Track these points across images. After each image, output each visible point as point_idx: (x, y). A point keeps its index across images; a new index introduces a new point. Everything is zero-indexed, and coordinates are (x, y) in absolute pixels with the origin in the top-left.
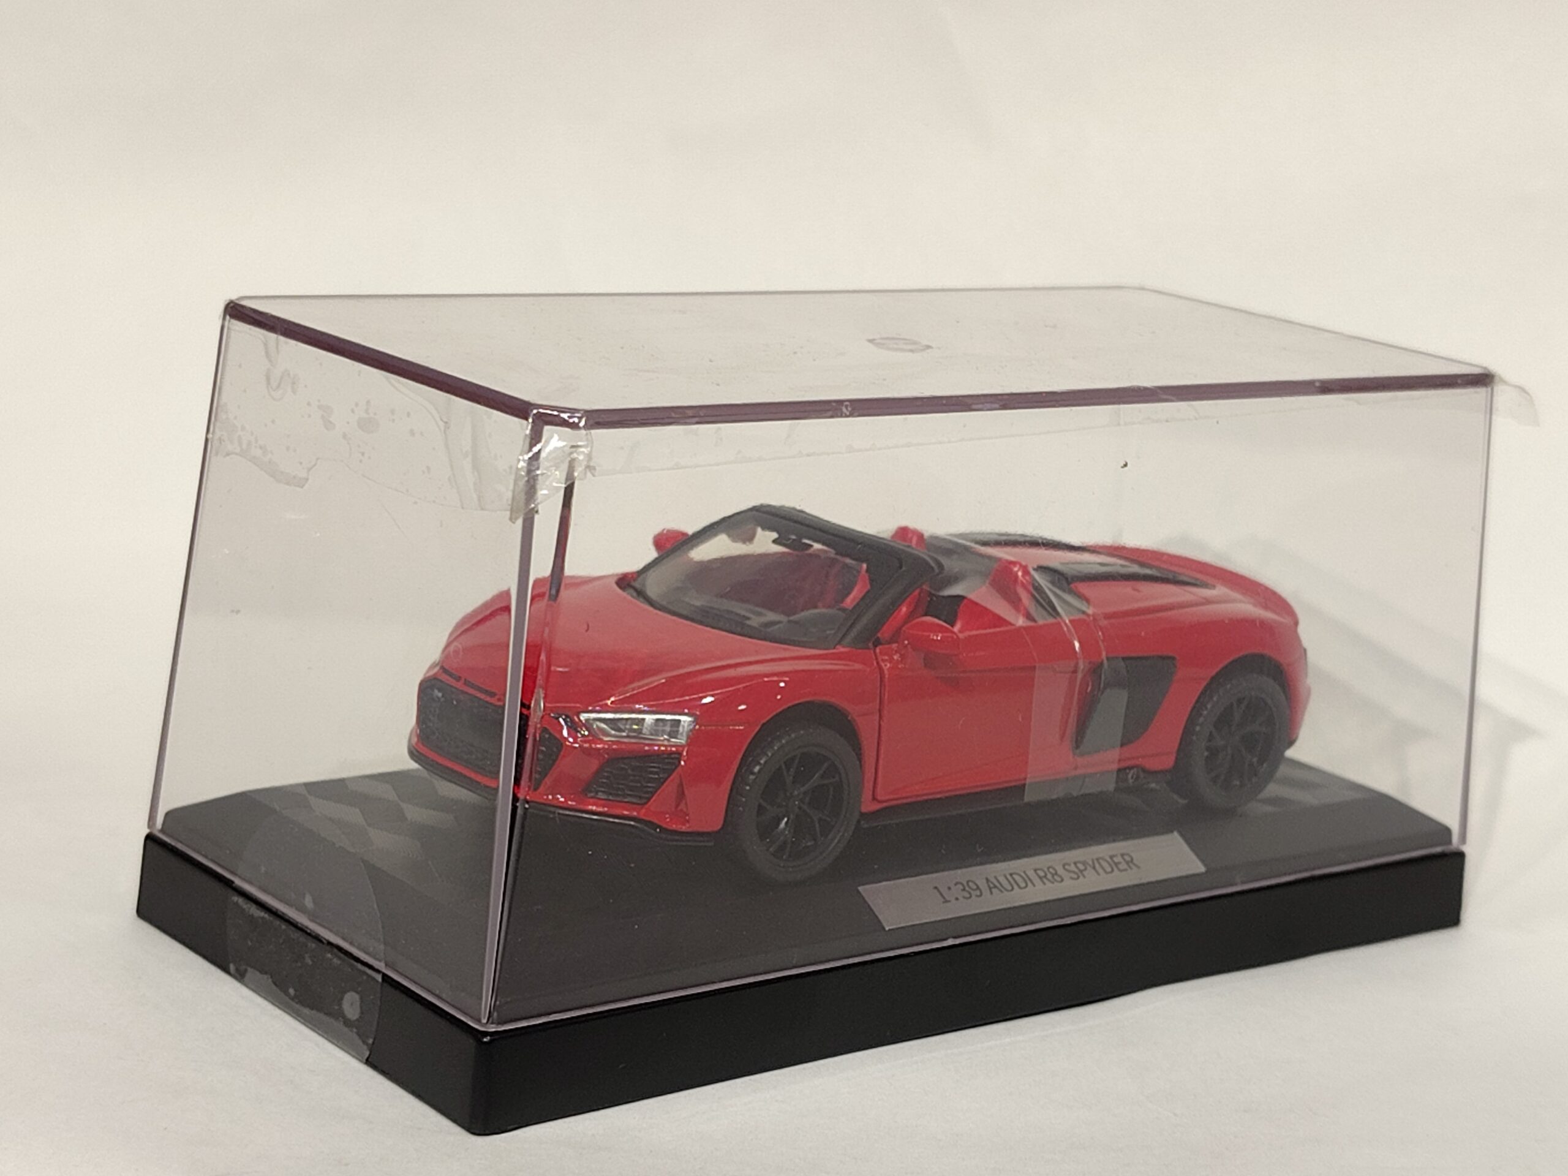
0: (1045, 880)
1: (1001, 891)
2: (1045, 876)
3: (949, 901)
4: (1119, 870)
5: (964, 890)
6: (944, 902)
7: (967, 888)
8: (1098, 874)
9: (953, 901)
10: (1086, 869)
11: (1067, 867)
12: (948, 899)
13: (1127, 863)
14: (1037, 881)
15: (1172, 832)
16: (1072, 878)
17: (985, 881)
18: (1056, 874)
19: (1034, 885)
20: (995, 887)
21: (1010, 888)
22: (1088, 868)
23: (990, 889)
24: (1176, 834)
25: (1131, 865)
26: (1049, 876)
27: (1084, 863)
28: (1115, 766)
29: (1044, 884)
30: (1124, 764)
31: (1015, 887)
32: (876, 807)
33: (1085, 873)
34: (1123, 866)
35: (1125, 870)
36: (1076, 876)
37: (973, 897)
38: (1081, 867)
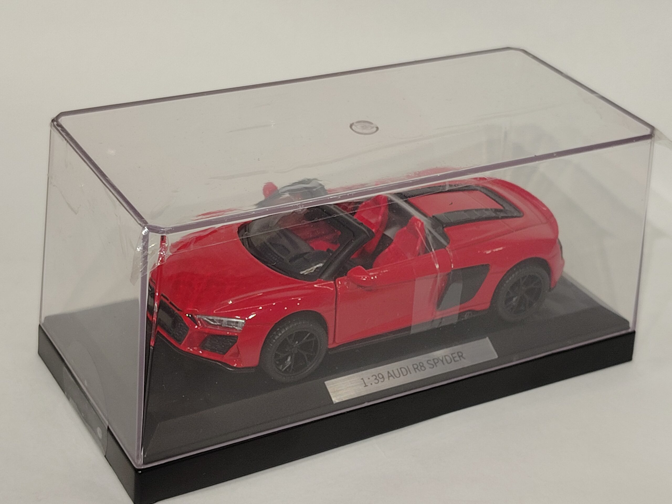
0: (417, 370)
1: (394, 378)
2: (417, 368)
3: (367, 386)
4: (455, 361)
5: (376, 379)
6: (365, 387)
7: (378, 378)
8: (444, 364)
9: (369, 385)
10: (437, 362)
11: (429, 362)
12: (367, 385)
13: (459, 357)
14: (412, 371)
15: (485, 337)
16: (430, 368)
17: (387, 373)
18: (423, 366)
19: (411, 373)
20: (392, 376)
21: (398, 376)
22: (440, 361)
23: (389, 377)
24: (487, 338)
25: (461, 358)
26: (419, 368)
27: (438, 359)
28: (458, 312)
29: (416, 372)
30: (462, 311)
31: (401, 375)
32: (335, 345)
33: (437, 364)
34: (457, 358)
35: (458, 361)
36: (432, 366)
37: (380, 382)
38: (436, 361)
